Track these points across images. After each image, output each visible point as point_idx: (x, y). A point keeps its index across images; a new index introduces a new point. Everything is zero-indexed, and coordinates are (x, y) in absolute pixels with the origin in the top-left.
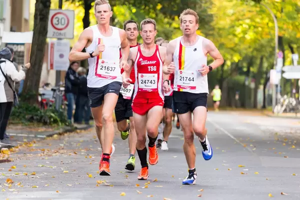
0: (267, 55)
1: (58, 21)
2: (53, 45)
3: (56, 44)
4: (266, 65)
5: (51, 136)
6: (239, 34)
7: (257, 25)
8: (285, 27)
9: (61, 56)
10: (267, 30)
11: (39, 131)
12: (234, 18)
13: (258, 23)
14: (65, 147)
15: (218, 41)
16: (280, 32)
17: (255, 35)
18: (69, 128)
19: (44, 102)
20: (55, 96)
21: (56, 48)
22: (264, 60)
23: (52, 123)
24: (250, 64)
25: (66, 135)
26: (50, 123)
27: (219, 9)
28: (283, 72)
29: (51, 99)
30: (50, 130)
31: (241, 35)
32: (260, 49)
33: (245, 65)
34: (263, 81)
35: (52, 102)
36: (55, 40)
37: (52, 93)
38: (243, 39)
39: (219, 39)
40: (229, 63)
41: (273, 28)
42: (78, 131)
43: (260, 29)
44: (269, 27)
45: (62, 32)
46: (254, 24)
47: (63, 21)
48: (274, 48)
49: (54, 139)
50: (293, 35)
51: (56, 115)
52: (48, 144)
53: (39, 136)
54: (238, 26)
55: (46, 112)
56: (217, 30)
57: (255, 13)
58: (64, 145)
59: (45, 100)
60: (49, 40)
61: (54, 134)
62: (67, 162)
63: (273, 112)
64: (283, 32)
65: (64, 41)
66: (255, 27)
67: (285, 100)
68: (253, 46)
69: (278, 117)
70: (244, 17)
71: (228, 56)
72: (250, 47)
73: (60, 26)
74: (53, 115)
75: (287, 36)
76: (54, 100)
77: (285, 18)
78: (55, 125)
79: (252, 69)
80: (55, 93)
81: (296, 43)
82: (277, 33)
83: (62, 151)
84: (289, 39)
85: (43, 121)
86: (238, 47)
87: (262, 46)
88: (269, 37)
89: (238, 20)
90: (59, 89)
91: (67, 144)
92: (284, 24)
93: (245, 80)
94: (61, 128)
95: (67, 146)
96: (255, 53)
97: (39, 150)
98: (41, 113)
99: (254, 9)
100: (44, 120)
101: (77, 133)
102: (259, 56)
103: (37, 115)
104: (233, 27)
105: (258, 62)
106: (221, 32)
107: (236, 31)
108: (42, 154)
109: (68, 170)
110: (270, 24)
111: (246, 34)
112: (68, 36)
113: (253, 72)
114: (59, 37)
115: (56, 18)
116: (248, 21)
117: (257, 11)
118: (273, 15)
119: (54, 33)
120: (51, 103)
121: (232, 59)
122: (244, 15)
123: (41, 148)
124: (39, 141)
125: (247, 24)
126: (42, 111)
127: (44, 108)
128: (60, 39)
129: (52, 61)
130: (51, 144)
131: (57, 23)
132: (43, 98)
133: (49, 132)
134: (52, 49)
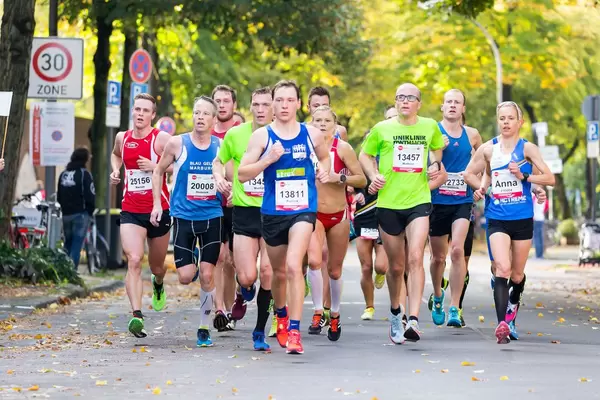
1: (48, 62)
2: (37, 111)
3: (44, 111)
5: (44, 306)
6: (419, 82)
7: (459, 62)
8: (516, 65)
9: (57, 136)
10: (478, 73)
11: (18, 295)
12: (407, 47)
13: (461, 58)
14: (82, 330)
15: (373, 97)
16: (506, 75)
17: (453, 84)
18: (78, 288)
19: (24, 234)
20: (45, 221)
21: (45, 118)
23: (42, 279)
25: (73, 303)
26: (38, 280)
27: (376, 29)
29: (38, 227)
30: (40, 293)
31: (424, 84)
35: (42, 233)
36: (44, 105)
37: (39, 214)
39: (376, 92)
41: (491, 67)
42: (96, 294)
43: (464, 70)
44: (482, 67)
45: (56, 84)
46: (451, 59)
47: (59, 59)
49: (52, 313)
50: (533, 80)
51: (49, 261)
52: (43, 324)
54: (417, 67)
55: (29, 256)
56: (372, 74)
57: (452, 37)
58: (78, 323)
59: (25, 229)
60: (31, 104)
61: (49, 303)
62: (96, 362)
64: (512, 76)
65: (60, 104)
66: (453, 66)
70: (431, 46)
73: (51, 73)
74: (42, 261)
75: (519, 83)
76: (43, 229)
77: (516, 46)
78: (50, 282)
80: (46, 215)
81: (538, 100)
82: (500, 79)
83: (78, 339)
84: (524, 91)
85: (23, 275)
87: (469, 106)
88: (484, 86)
89: (420, 52)
90: (53, 206)
91: (82, 323)
92: (513, 59)
94: (64, 288)
95: (84, 327)
97: (28, 338)
98: (18, 257)
99: (450, 28)
100: (26, 272)
101: (97, 298)
103: (9, 263)
104: (406, 66)
106: (381, 78)
107: (412, 75)
108: (39, 346)
110: (485, 60)
111: (436, 81)
112: (69, 93)
114: (51, 95)
115: (43, 56)
116: (437, 54)
117: (456, 33)
118: (490, 41)
119: (41, 87)
120: (39, 237)
122: (429, 41)
123: (31, 333)
124: (21, 317)
125: (437, 60)
126: (19, 252)
127: (24, 246)
128: (53, 100)
129: (37, 147)
130: (49, 323)
131: (47, 66)
132: (19, 225)
133: (39, 297)
134: (37, 121)
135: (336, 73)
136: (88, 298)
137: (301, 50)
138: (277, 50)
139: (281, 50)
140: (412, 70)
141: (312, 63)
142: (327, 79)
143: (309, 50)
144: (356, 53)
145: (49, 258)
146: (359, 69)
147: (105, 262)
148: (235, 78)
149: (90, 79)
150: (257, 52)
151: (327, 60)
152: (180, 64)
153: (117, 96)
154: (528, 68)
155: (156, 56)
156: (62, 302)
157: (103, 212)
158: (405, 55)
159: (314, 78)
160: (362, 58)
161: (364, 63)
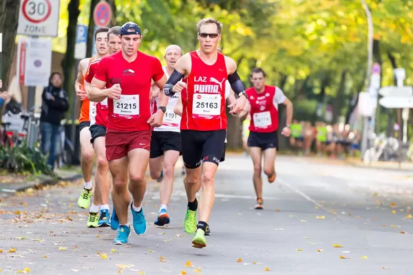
0: (352, 68)
1: (34, 8)
2: (24, 45)
3: (29, 46)
4: (350, 84)
5: (23, 190)
6: (311, 34)
7: (341, 21)
8: (383, 25)
9: (38, 64)
10: (355, 30)
11: (4, 181)
12: (303, 9)
13: (342, 18)
14: (50, 209)
15: (276, 45)
16: (375, 33)
17: (336, 37)
18: (48, 178)
19: (10, 136)
20: (26, 127)
21: (29, 50)
22: (348, 76)
23: (22, 170)
24: (326, 82)
25: (45, 189)
26: (20, 170)
28: (380, 97)
29: (20, 132)
30: (20, 180)
31: (314, 37)
32: (342, 58)
33: (317, 83)
34: (345, 111)
35: (23, 135)
36: (28, 40)
37: (22, 122)
38: (316, 44)
39: (277, 41)
40: (291, 80)
41: (365, 26)
42: (62, 183)
43: (344, 28)
44: (358, 25)
45: (39, 25)
46: (335, 19)
47: (41, 7)
48: (365, 59)
49: (29, 196)
50: (396, 37)
51: (28, 157)
52: (21, 203)
53: (4, 190)
54: (309, 23)
55: (13, 152)
56: (275, 27)
58: (48, 204)
59: (11, 133)
60: (19, 39)
61: (27, 188)
62: (59, 233)
63: (362, 160)
64: (380, 33)
65: (41, 40)
66: (336, 24)
67: (381, 142)
68: (332, 54)
69: (369, 167)
70: (320, 8)
71: (291, 70)
72: (326, 56)
73: (35, 17)
74: (23, 156)
75: (385, 39)
76: (25, 133)
77: (384, 10)
78: (28, 173)
79: (328, 91)
80: (27, 122)
81: (399, 52)
82: (371, 36)
83: (47, 215)
84: (388, 45)
85: (8, 166)
86: (307, 56)
87: (346, 54)
88: (359, 40)
89: (311, 12)
90: (33, 116)
91: (51, 204)
92: (381, 21)
93: (317, 108)
94: (38, 177)
95: (52, 207)
96: (334, 66)
97: (10, 213)
98: (5, 153)
100: (10, 165)
101: (63, 186)
102: (340, 71)
104: (300, 23)
105: (338, 79)
106: (282, 31)
107: (305, 29)
108: (18, 219)
109: (65, 246)
110: (360, 21)
111: (322, 35)
112: (48, 32)
113: (330, 96)
114: (34, 33)
115: (30, 3)
116: (325, 15)
118: (365, 7)
119: (27, 27)
120: (20, 139)
121: (297, 74)
122: (319, 5)
123: (13, 210)
124: (6, 198)
125: (324, 19)
126: (6, 150)
127: (10, 145)
128: (36, 37)
129: (22, 71)
130: (26, 204)
131: (32, 11)
132: (7, 129)
133: (19, 183)
134: (23, 53)
135: (249, 25)
136: (56, 186)
137: (223, 7)
138: (205, 6)
139: (208, 6)
140: (306, 25)
141: (231, 17)
142: (241, 30)
143: (229, 6)
144: (265, 11)
145: (28, 154)
146: (266, 23)
147: (70, 159)
148: (173, 27)
149: (64, 23)
150: (190, 7)
151: (242, 15)
152: (132, 14)
153: (84, 36)
154: (393, 27)
155: (114, 8)
156: (36, 188)
157: (70, 122)
158: (301, 14)
159: (232, 28)
160: (268, 15)
161: (270, 19)
